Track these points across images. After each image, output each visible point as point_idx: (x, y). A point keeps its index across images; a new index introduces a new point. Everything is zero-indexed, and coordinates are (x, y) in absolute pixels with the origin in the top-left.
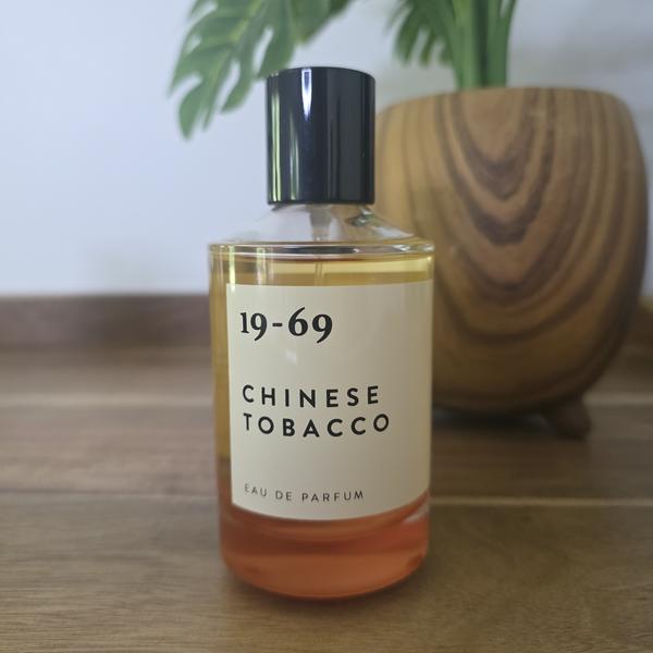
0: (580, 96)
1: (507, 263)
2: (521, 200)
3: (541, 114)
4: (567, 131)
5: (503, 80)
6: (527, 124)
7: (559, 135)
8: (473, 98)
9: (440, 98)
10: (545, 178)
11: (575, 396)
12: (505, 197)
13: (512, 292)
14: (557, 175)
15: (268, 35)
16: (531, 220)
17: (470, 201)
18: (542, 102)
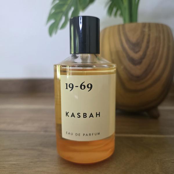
0: (157, 25)
1: (137, 70)
2: (141, 53)
3: (146, 30)
4: (154, 34)
5: (136, 21)
6: (143, 33)
7: (151, 36)
8: (128, 26)
9: (119, 26)
10: (147, 47)
11: (155, 107)
12: (136, 52)
13: (138, 78)
14: (151, 46)
15: (73, 9)
16: (144, 59)
17: (127, 53)
18: (147, 27)
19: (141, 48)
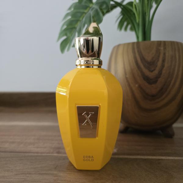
0: (172, 43)
1: (153, 89)
2: (156, 72)
3: (162, 48)
5: (150, 39)
6: (158, 51)
7: (167, 55)
10: (163, 66)
12: (152, 71)
15: (86, 26)
16: (159, 77)
17: (142, 72)
18: (162, 45)
19: (156, 66)
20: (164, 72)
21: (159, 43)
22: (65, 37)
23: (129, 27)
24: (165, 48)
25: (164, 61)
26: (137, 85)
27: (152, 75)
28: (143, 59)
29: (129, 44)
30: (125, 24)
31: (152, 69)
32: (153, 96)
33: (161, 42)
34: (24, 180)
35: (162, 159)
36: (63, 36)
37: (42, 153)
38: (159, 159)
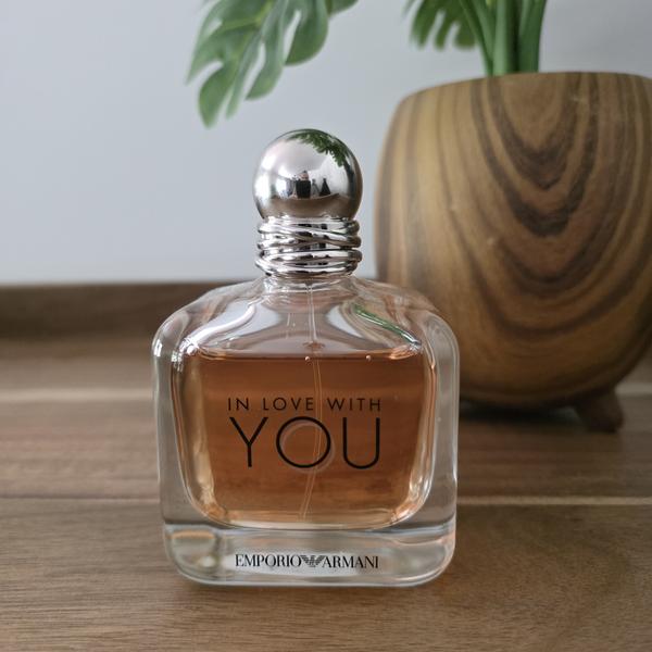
2: (563, 189)
3: (583, 100)
4: (610, 117)
7: (602, 123)
8: (510, 83)
9: (476, 83)
10: (587, 166)
12: (547, 187)
13: (551, 284)
14: (600, 162)
15: (297, 16)
16: (574, 209)
17: (510, 190)
18: (585, 86)
19: (564, 168)
20: (590, 187)
21: (574, 80)
22: (215, 66)
23: (454, 30)
24: (594, 100)
25: (590, 147)
26: (491, 241)
27: (546, 201)
28: (513, 141)
29: (458, 86)
30: (439, 19)
31: (549, 178)
32: (551, 279)
33: (579, 75)
34: (80, 593)
35: (585, 507)
36: (210, 59)
37: (142, 496)
38: (575, 508)
